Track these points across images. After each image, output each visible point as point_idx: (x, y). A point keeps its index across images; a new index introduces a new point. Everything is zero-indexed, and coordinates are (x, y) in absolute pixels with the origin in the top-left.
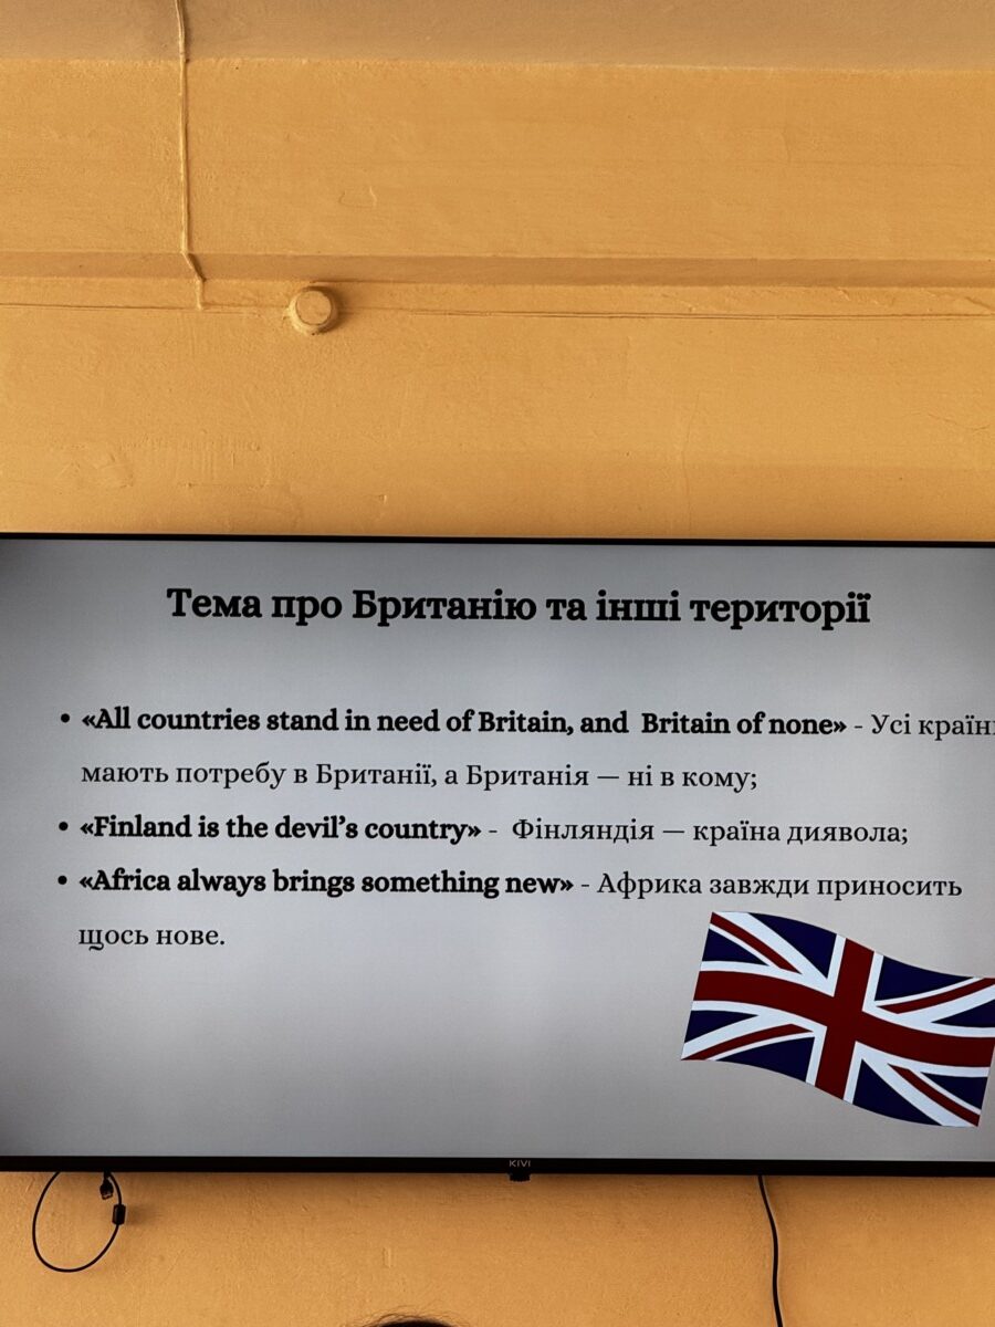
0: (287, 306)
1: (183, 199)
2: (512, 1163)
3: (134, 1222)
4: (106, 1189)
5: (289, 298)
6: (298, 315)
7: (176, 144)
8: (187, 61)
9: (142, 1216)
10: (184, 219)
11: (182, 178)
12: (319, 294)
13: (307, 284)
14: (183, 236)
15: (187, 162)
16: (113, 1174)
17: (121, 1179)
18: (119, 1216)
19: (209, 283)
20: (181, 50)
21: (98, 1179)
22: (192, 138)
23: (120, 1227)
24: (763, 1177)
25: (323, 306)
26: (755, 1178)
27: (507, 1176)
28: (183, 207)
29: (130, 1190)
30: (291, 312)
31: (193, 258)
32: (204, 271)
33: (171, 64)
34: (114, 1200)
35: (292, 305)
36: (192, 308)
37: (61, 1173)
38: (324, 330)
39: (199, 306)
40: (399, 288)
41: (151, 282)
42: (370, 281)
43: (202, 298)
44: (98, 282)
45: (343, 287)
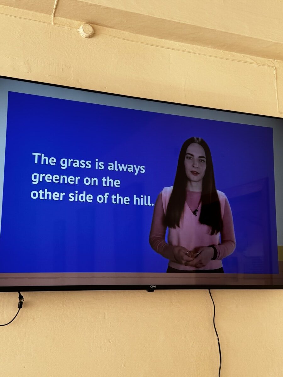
2: (150, 287)
5: (79, 26)
12: (89, 25)
13: (85, 22)
18: (20, 306)
19: (56, 17)
23: (20, 309)
25: (90, 29)
26: (208, 290)
36: (50, 23)
38: (89, 37)
39: (53, 23)
40: (110, 29)
41: (38, 14)
42: (103, 26)
43: (54, 21)
44: (22, 10)
45: (95, 26)
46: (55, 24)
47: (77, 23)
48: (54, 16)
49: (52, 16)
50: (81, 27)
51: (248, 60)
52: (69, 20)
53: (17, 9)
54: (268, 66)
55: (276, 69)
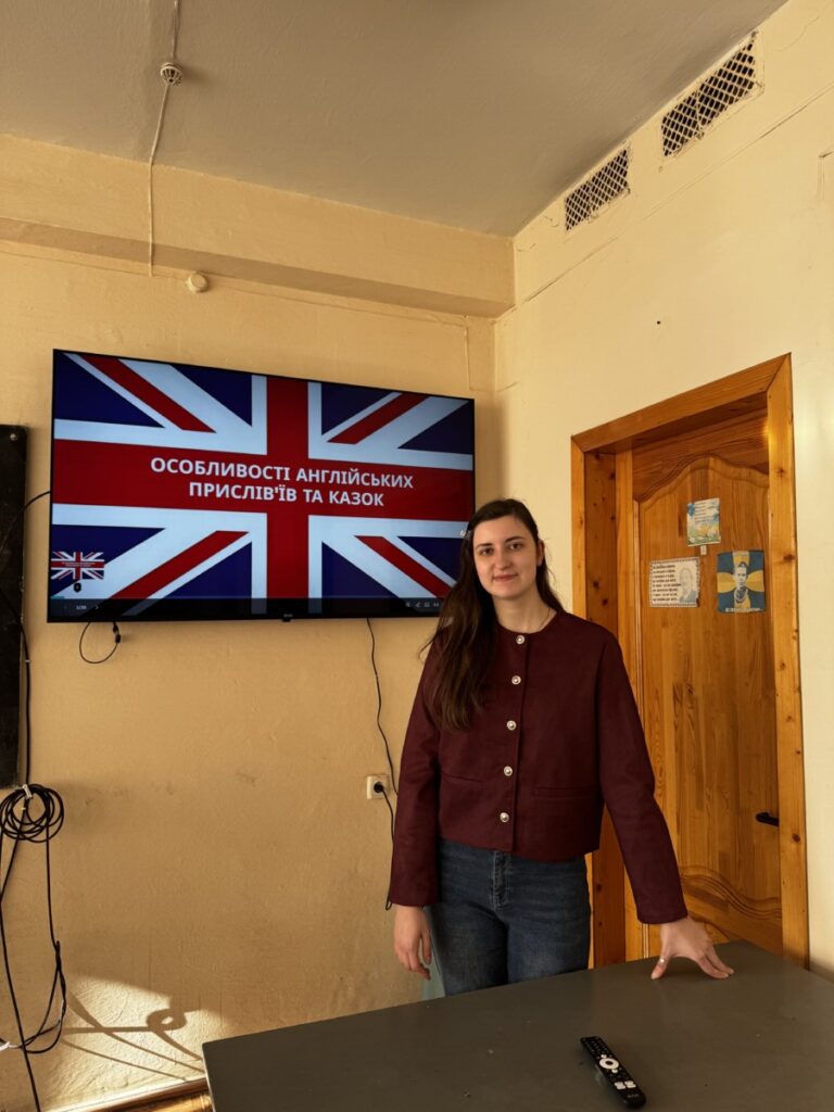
0: (187, 279)
1: (150, 221)
3: (124, 641)
4: (114, 629)
5: (188, 276)
6: (191, 284)
8: (153, 164)
9: (127, 639)
10: (151, 228)
12: (200, 276)
13: (195, 271)
14: (151, 234)
15: (152, 205)
17: (118, 624)
18: (118, 640)
19: (155, 267)
20: (153, 152)
21: (109, 625)
22: (154, 196)
23: (118, 643)
24: (369, 619)
25: (202, 281)
26: (365, 620)
27: (281, 620)
28: (150, 224)
29: (123, 629)
30: (189, 282)
33: (145, 164)
34: (116, 633)
36: (148, 275)
37: (92, 624)
38: (201, 291)
39: (151, 275)
40: (231, 280)
41: (130, 263)
42: (220, 275)
43: (152, 270)
44: (107, 259)
45: (210, 276)
46: (154, 275)
47: (183, 272)
48: (152, 264)
49: (150, 265)
50: (189, 279)
51: (429, 317)
52: (172, 269)
53: (100, 257)
54: (457, 325)
55: (467, 329)
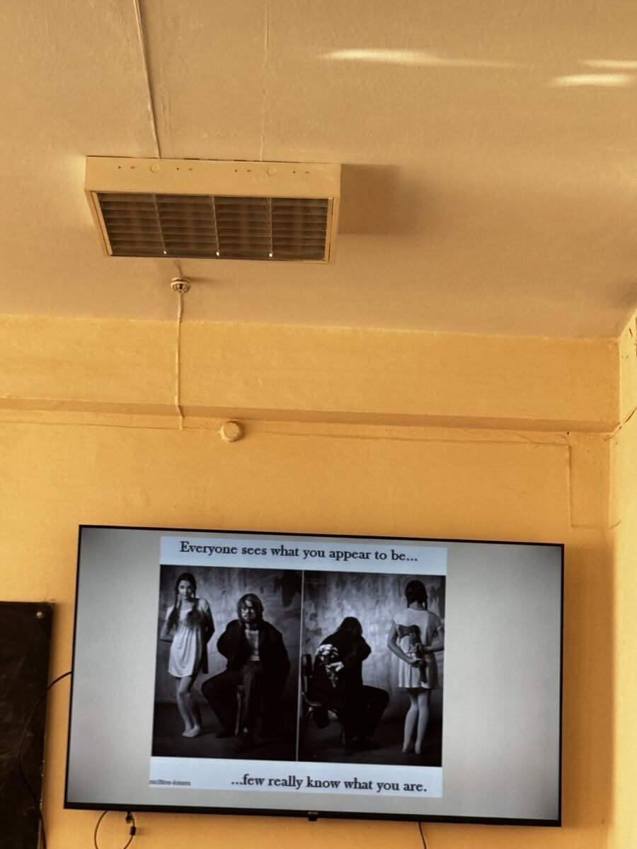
0: (219, 429)
1: (177, 382)
2: (309, 813)
3: (139, 834)
4: (129, 819)
5: (221, 425)
6: (224, 433)
7: (174, 356)
8: (181, 322)
10: (177, 389)
11: (177, 372)
12: (234, 424)
13: (229, 420)
14: (176, 398)
15: (179, 365)
16: (132, 813)
17: (134, 815)
18: (133, 831)
19: (186, 418)
20: (179, 316)
21: (125, 814)
22: (182, 354)
23: (134, 837)
24: (422, 823)
25: (235, 429)
26: (417, 823)
27: (307, 819)
28: (177, 385)
29: (139, 820)
30: (222, 433)
31: (180, 407)
32: (185, 413)
33: (173, 322)
34: (131, 825)
35: (222, 429)
36: (178, 429)
37: (108, 813)
38: (235, 440)
39: (181, 428)
40: (270, 422)
41: (160, 418)
42: (257, 419)
43: (183, 424)
45: (245, 423)
46: (184, 428)
47: (217, 421)
49: (181, 417)
51: (517, 438)
52: (204, 419)
53: (130, 415)
54: (554, 444)
55: (570, 449)
